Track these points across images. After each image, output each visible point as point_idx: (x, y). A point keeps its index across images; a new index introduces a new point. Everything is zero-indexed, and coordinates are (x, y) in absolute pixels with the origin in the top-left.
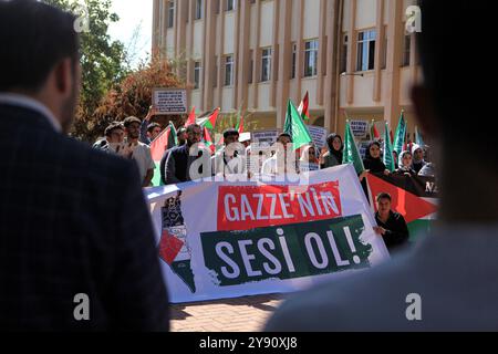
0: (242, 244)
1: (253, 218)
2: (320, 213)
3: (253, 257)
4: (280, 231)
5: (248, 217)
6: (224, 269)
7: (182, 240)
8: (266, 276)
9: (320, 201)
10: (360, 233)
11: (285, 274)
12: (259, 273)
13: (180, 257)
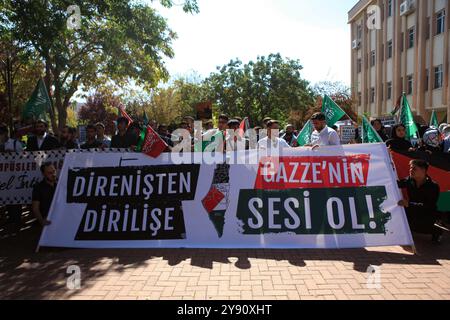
0: (271, 201)
1: (286, 180)
2: (347, 181)
3: (277, 212)
4: (306, 193)
5: (282, 180)
6: (250, 220)
7: (225, 194)
8: (284, 229)
9: (349, 171)
10: (382, 201)
11: (301, 230)
12: (279, 226)
13: (219, 207)
